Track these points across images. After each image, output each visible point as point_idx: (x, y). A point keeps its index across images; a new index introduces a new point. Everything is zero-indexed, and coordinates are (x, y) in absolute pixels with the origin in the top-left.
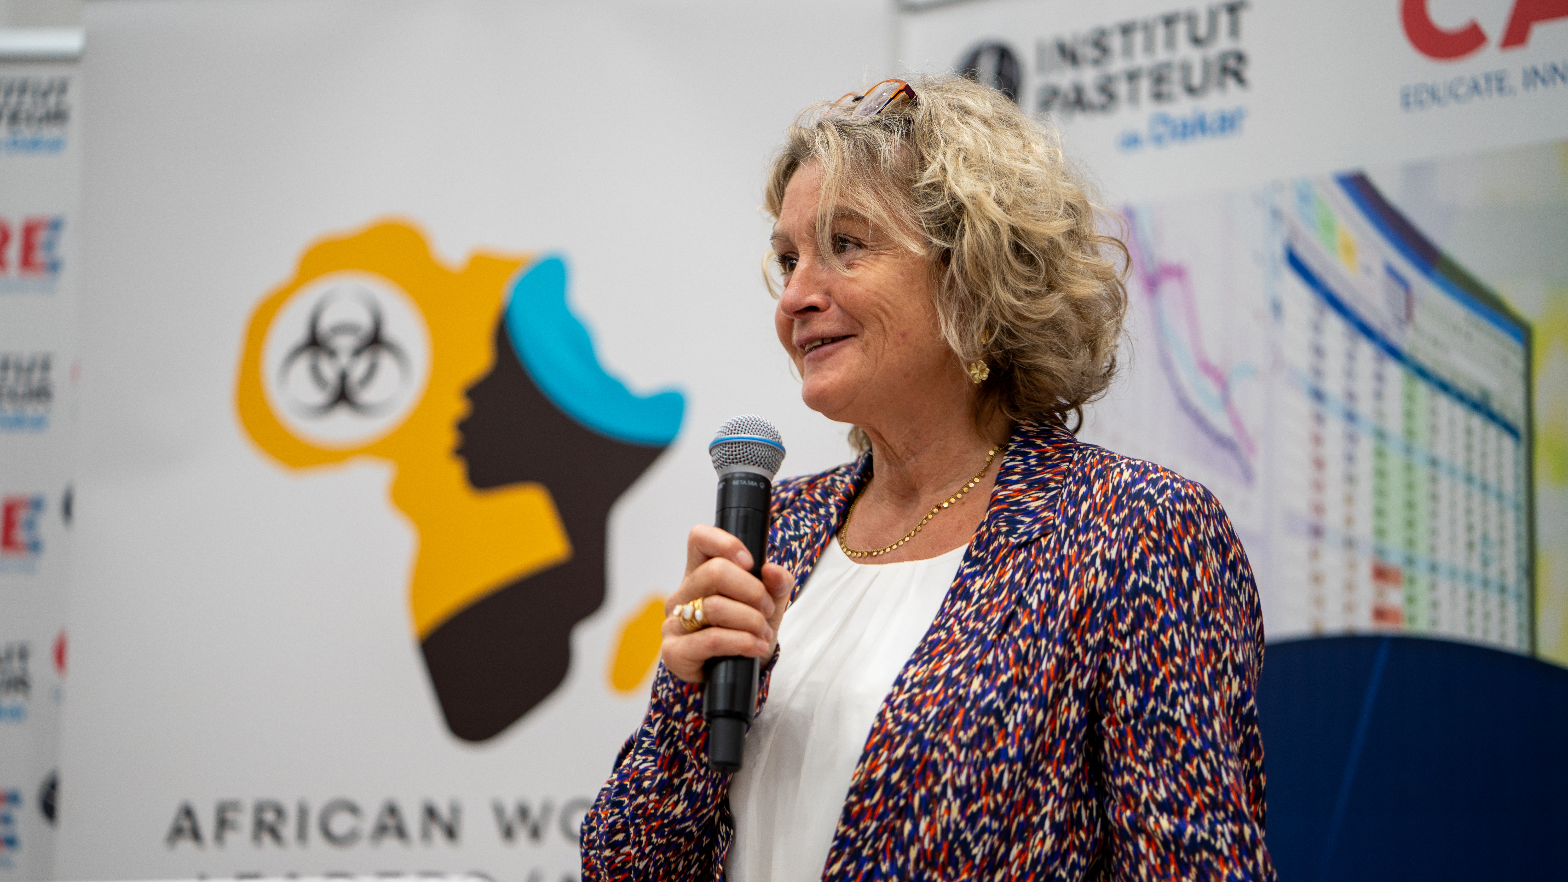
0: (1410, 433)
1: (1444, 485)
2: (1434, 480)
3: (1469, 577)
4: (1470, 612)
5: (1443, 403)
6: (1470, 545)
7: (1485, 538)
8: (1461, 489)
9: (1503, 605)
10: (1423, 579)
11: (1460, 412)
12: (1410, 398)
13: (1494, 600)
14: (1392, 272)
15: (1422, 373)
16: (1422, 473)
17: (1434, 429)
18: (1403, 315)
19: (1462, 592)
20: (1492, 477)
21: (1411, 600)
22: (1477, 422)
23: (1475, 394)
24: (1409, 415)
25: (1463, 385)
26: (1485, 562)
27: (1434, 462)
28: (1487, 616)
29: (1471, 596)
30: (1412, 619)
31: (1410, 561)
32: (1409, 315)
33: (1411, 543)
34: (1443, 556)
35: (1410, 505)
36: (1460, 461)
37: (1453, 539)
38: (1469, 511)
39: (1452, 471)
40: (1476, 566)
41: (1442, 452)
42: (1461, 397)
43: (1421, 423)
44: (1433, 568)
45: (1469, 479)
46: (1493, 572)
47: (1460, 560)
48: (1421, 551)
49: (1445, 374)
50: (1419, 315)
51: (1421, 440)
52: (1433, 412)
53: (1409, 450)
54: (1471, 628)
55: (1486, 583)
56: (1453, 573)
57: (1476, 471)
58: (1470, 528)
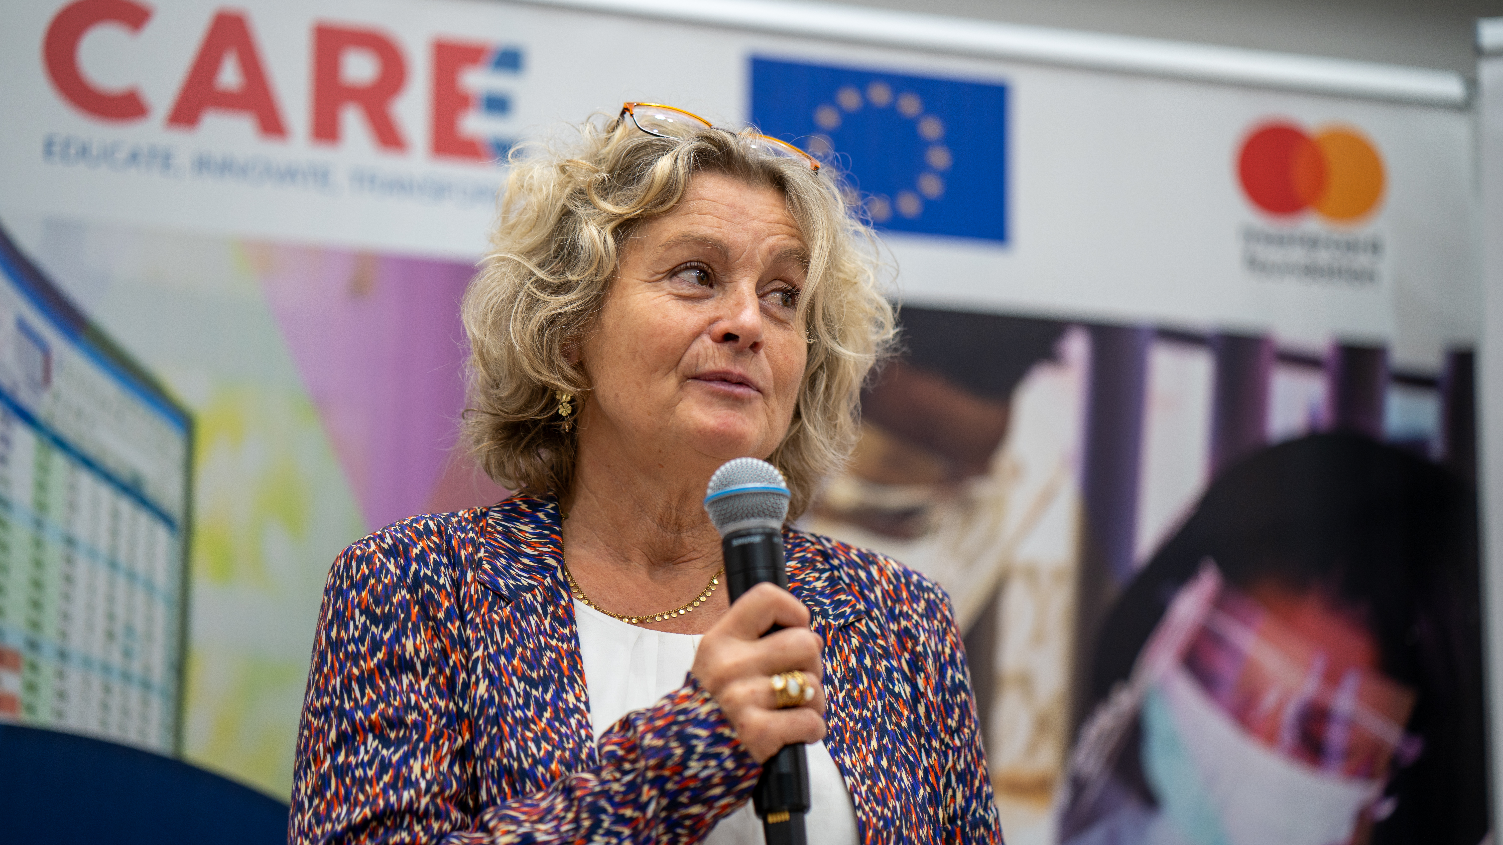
0: (41, 506)
1: (82, 568)
2: (69, 561)
3: (106, 669)
4: (105, 707)
5: (86, 481)
6: (110, 636)
7: (130, 631)
8: (102, 574)
9: (145, 703)
10: (48, 666)
11: (105, 494)
12: (43, 468)
13: (135, 694)
14: (23, 326)
15: (60, 443)
16: (54, 551)
17: (72, 506)
18: (39, 375)
19: (96, 681)
20: (141, 566)
21: (31, 688)
22: (125, 506)
23: (125, 475)
24: (41, 486)
25: (110, 463)
26: (127, 654)
27: (70, 542)
28: (125, 712)
29: (107, 689)
30: (31, 709)
31: (33, 645)
32: (47, 379)
33: (35, 625)
34: (76, 643)
35: (37, 585)
36: (103, 544)
37: (90, 627)
38: (111, 599)
39: (93, 554)
40: (116, 658)
41: (82, 530)
42: (107, 476)
43: (56, 497)
44: (63, 655)
45: (113, 565)
46: (136, 667)
47: (97, 648)
48: (49, 635)
49: (90, 448)
50: (58, 380)
51: (56, 516)
52: (73, 488)
53: (39, 524)
54: (104, 723)
55: (127, 677)
56: (87, 663)
57: (122, 557)
58: (111, 617)
